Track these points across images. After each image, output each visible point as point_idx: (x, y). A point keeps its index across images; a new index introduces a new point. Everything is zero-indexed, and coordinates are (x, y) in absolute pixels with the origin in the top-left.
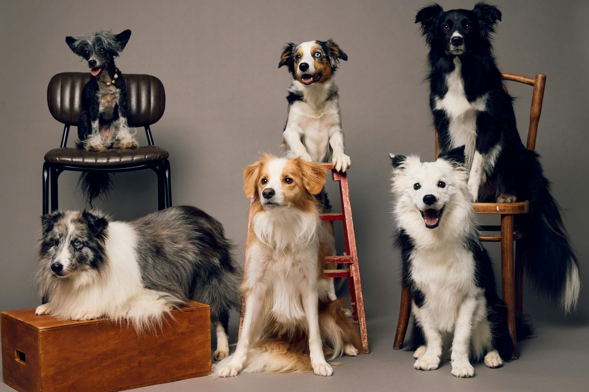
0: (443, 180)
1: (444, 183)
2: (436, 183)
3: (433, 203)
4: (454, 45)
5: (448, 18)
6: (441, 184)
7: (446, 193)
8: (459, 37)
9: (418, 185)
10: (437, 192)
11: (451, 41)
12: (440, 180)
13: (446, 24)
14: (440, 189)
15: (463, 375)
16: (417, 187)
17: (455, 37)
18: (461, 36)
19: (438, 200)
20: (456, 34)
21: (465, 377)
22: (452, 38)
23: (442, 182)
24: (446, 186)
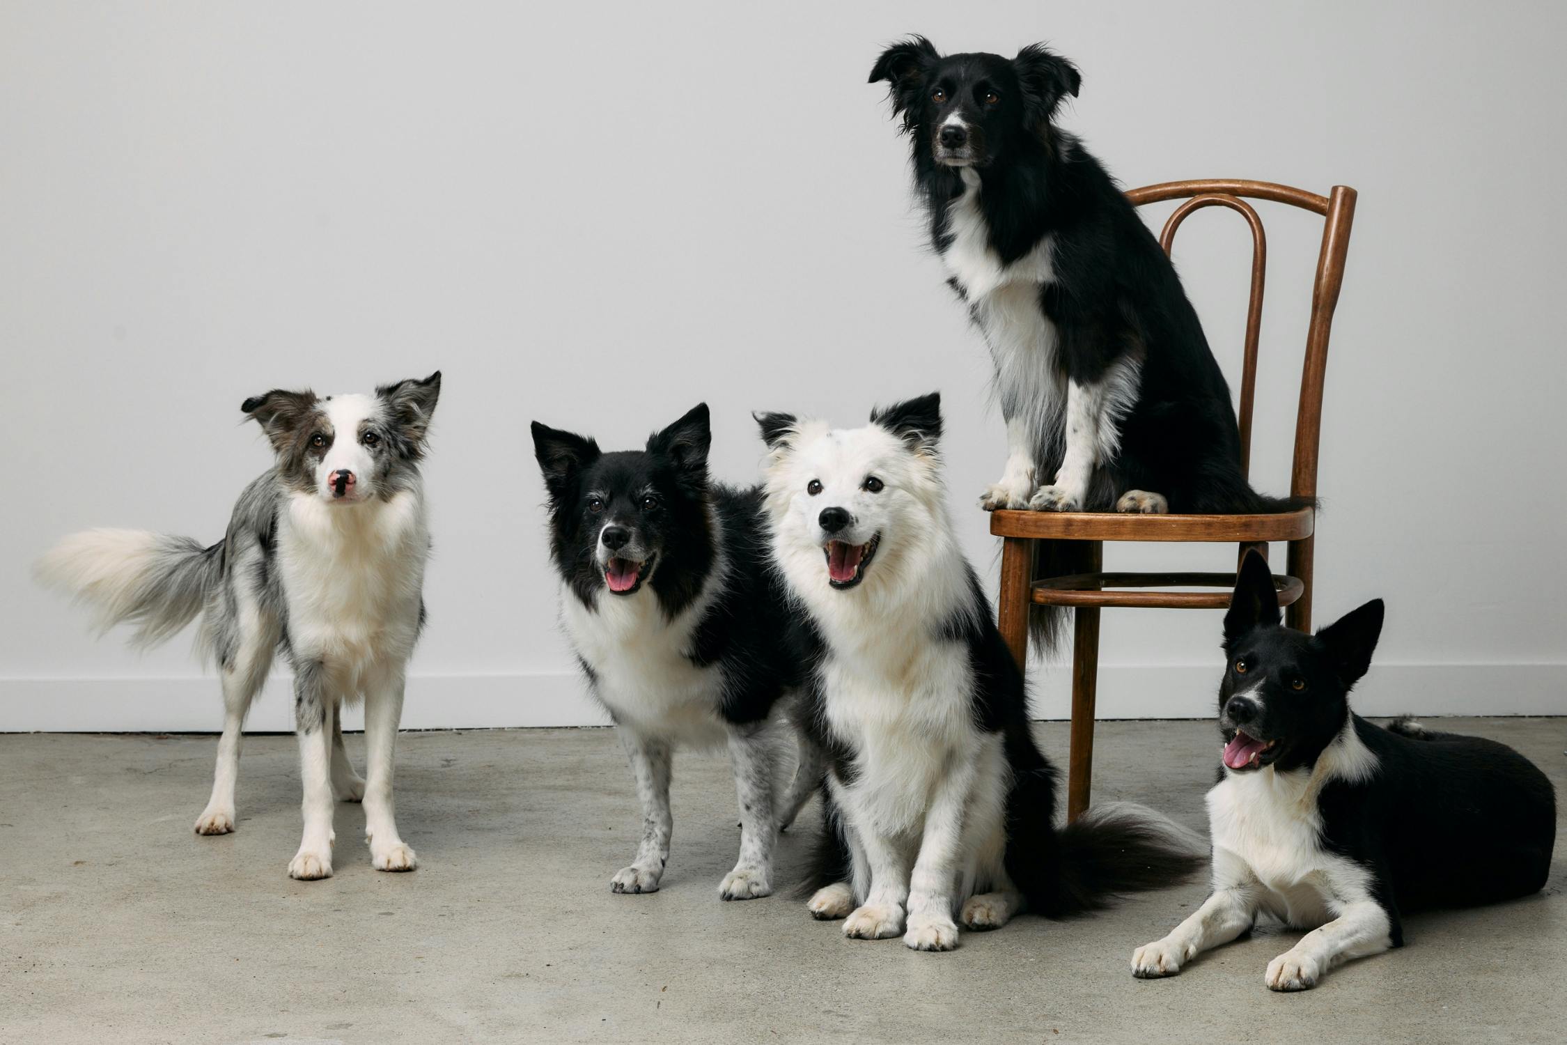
0: (879, 473)
1: (880, 482)
2: (860, 480)
3: (841, 528)
4: (945, 146)
5: (946, 73)
6: (872, 484)
7: (883, 506)
8: (958, 128)
9: (816, 484)
10: (859, 504)
11: (939, 136)
12: (869, 474)
13: (941, 89)
14: (868, 495)
15: (926, 945)
16: (815, 488)
17: (950, 127)
18: (964, 125)
19: (857, 521)
20: (954, 119)
21: (932, 949)
22: (942, 126)
23: (874, 479)
24: (886, 489)
